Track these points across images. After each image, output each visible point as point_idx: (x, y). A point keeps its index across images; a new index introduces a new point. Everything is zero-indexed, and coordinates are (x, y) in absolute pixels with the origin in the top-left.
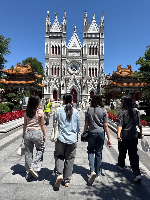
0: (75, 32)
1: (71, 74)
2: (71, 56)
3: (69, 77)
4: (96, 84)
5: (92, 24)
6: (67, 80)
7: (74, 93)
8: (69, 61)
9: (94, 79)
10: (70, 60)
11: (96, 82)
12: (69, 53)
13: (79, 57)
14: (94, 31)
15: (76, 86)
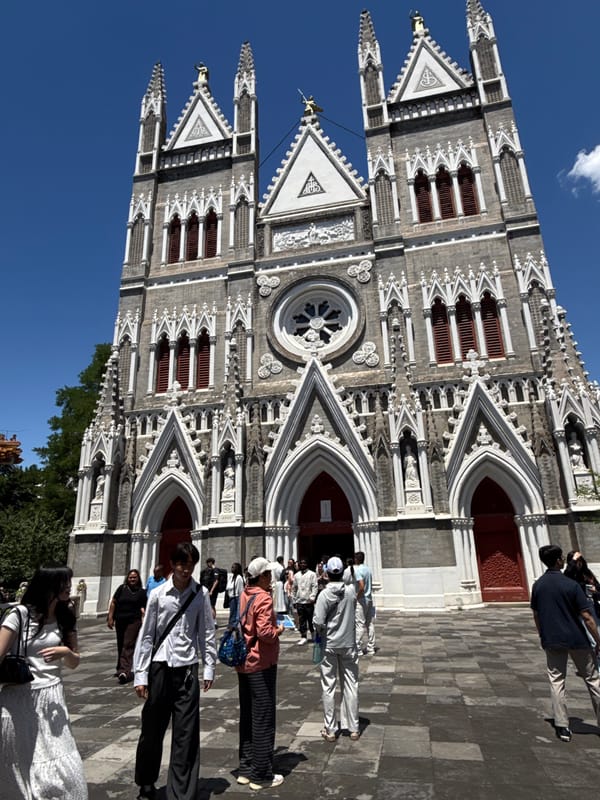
0: (308, 119)
1: (292, 363)
2: (291, 251)
3: (275, 384)
4: (514, 415)
5: (409, 59)
6: (265, 410)
7: (326, 509)
8: (276, 280)
9: (487, 377)
10: (279, 274)
11: (506, 396)
12: (278, 237)
13: (346, 246)
14: (431, 88)
15: (333, 444)
